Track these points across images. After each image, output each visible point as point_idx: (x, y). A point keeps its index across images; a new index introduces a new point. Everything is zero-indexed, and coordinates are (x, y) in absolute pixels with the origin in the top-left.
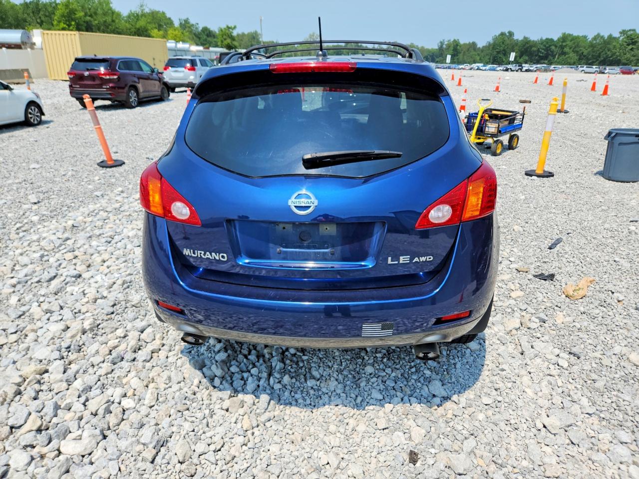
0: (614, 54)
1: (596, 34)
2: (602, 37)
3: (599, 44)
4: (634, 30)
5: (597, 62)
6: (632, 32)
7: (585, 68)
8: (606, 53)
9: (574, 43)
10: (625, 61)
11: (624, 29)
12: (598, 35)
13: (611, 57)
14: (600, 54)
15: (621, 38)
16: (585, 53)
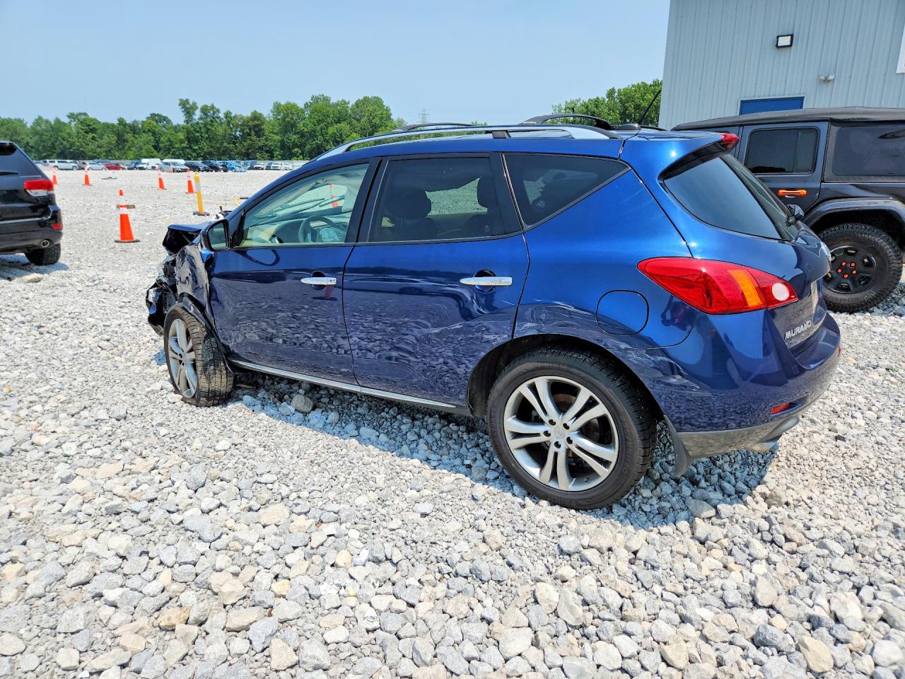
0: (72, 145)
1: (37, 117)
2: (47, 121)
3: (46, 131)
4: (85, 114)
5: (55, 155)
6: (83, 117)
7: (56, 163)
8: (62, 144)
9: (8, 129)
10: (90, 154)
11: (72, 112)
12: (40, 118)
13: (70, 148)
14: (53, 144)
15: (73, 123)
16: (32, 143)
